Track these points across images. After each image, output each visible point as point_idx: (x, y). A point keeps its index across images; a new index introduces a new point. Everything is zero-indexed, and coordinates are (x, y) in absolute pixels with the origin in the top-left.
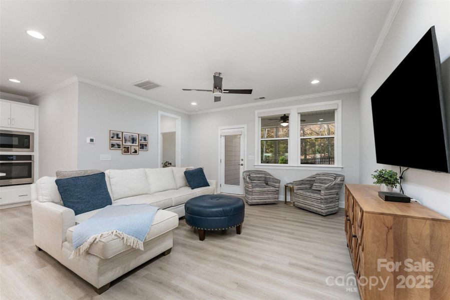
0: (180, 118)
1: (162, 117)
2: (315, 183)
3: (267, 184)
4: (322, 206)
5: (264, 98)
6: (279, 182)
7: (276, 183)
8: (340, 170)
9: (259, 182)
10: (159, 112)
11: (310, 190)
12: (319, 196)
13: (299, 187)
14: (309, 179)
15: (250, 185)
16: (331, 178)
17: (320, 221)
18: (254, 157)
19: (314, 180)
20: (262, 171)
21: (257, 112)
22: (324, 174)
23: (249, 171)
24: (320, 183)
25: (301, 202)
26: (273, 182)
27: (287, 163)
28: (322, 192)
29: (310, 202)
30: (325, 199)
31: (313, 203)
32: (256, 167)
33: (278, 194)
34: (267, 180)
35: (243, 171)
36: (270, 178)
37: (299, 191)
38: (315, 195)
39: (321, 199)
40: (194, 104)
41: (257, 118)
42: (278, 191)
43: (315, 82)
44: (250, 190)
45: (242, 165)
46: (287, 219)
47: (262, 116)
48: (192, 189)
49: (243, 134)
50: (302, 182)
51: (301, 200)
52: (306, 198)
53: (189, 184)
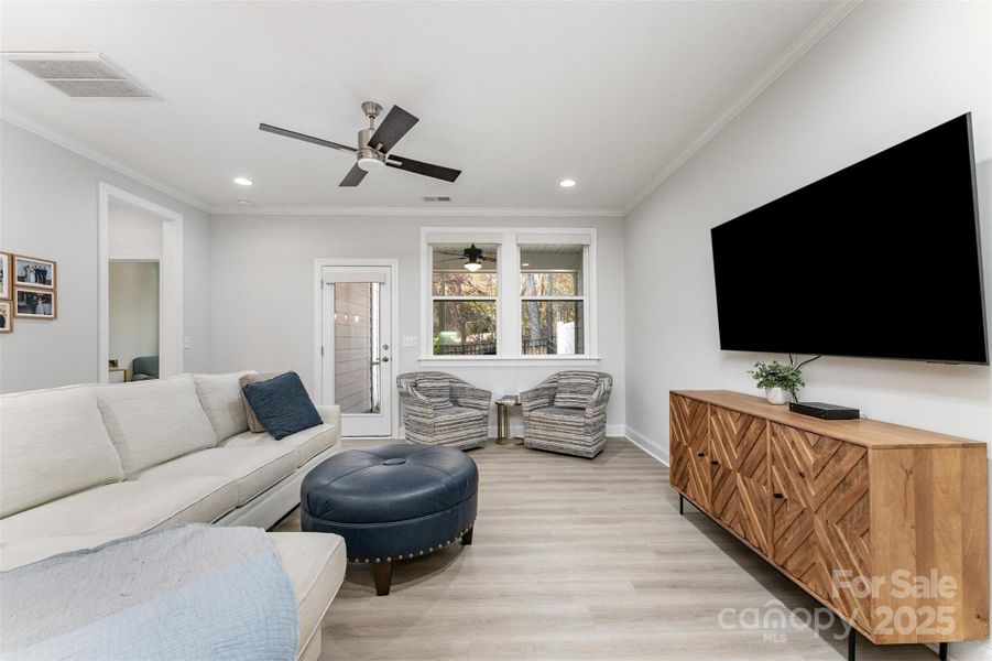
0: (179, 219)
1: (114, 204)
2: (560, 392)
3: (456, 403)
4: (589, 439)
5: (448, 199)
6: (487, 395)
7: (481, 398)
8: (595, 363)
9: (440, 400)
10: (102, 185)
11: (551, 409)
12: (582, 420)
13: (533, 403)
14: (547, 385)
15: (430, 411)
16: (587, 381)
17: (592, 471)
18: (419, 339)
19: (556, 388)
20: (443, 374)
21: (424, 230)
22: (577, 374)
23: (411, 375)
24: (571, 392)
25: (540, 437)
26: (474, 397)
27: (495, 353)
28: (589, 411)
29: (561, 435)
30: (594, 424)
31: (568, 435)
32: (423, 364)
33: (486, 424)
34: (455, 394)
35: (398, 375)
36: (462, 388)
37: (534, 413)
38: (573, 418)
39: (586, 425)
40: (243, 181)
41: (424, 247)
42: (487, 416)
43: (568, 183)
44: (429, 421)
45: (386, 360)
46: (532, 478)
47: (436, 241)
48: (279, 438)
49: (388, 282)
50: (537, 393)
51: (540, 432)
52: (551, 425)
53: (264, 425)
